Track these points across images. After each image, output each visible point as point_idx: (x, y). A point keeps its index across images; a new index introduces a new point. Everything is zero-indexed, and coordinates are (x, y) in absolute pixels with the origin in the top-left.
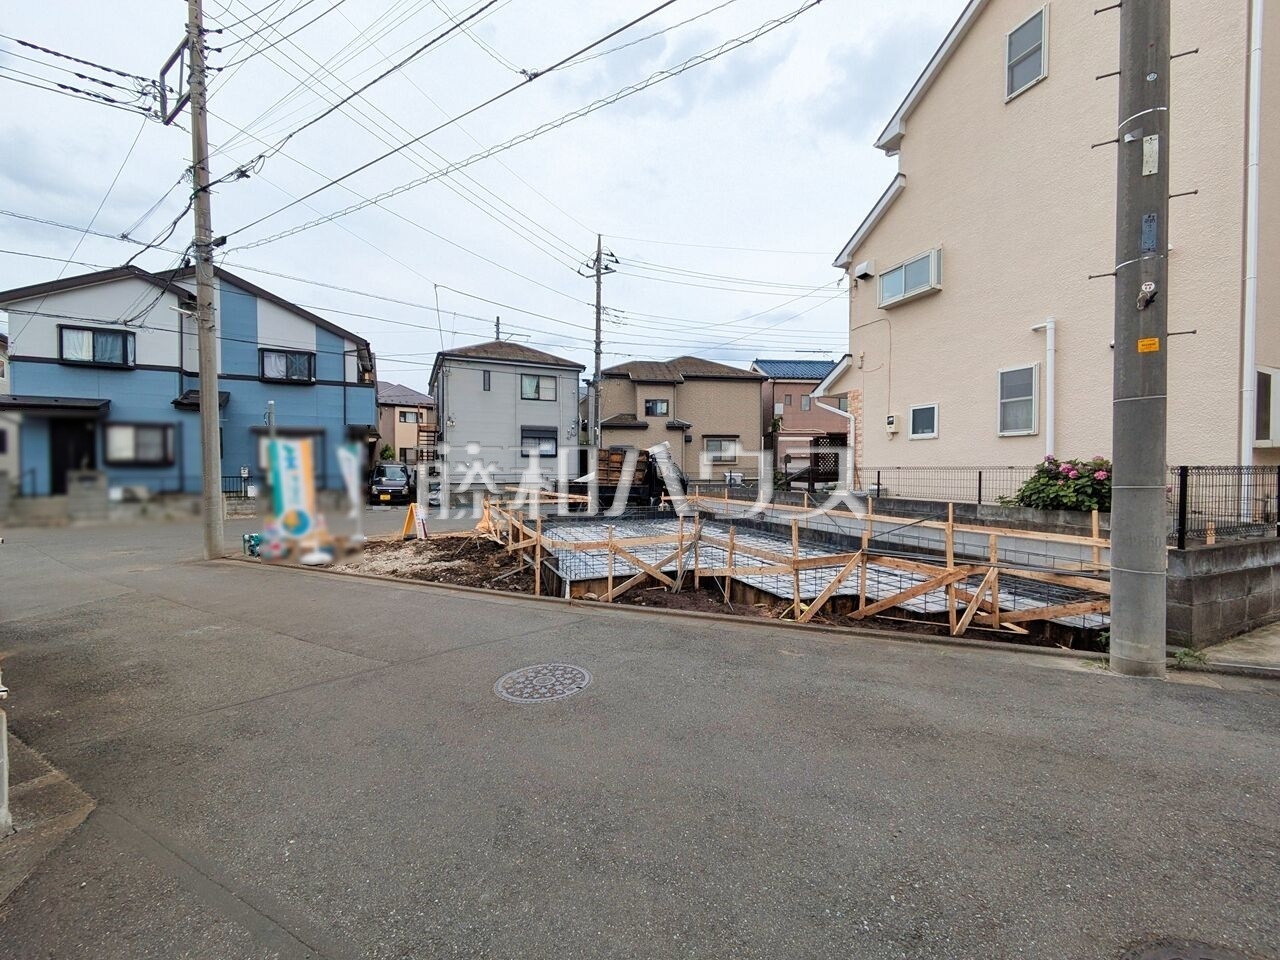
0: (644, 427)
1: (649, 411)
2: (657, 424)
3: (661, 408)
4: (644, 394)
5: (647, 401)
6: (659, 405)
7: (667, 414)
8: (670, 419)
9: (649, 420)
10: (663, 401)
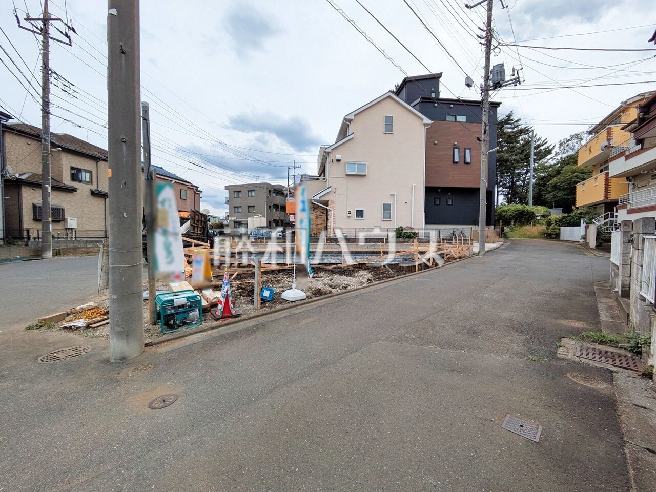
0: (72, 190)
1: (75, 177)
2: (83, 189)
3: (86, 177)
4: (68, 162)
5: (73, 168)
6: (83, 173)
7: (91, 182)
8: (94, 187)
9: (75, 184)
10: (86, 171)
